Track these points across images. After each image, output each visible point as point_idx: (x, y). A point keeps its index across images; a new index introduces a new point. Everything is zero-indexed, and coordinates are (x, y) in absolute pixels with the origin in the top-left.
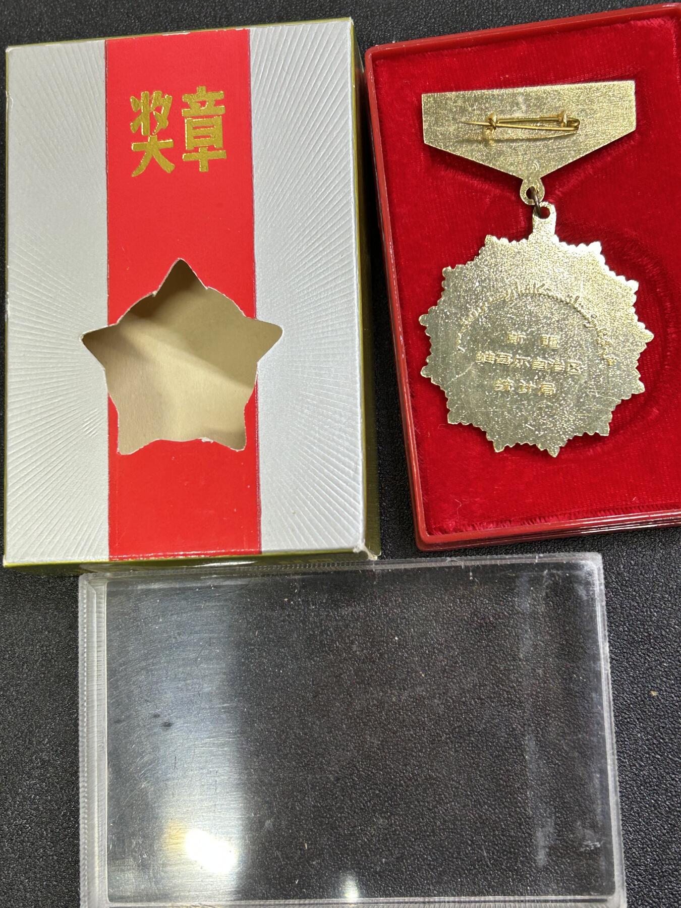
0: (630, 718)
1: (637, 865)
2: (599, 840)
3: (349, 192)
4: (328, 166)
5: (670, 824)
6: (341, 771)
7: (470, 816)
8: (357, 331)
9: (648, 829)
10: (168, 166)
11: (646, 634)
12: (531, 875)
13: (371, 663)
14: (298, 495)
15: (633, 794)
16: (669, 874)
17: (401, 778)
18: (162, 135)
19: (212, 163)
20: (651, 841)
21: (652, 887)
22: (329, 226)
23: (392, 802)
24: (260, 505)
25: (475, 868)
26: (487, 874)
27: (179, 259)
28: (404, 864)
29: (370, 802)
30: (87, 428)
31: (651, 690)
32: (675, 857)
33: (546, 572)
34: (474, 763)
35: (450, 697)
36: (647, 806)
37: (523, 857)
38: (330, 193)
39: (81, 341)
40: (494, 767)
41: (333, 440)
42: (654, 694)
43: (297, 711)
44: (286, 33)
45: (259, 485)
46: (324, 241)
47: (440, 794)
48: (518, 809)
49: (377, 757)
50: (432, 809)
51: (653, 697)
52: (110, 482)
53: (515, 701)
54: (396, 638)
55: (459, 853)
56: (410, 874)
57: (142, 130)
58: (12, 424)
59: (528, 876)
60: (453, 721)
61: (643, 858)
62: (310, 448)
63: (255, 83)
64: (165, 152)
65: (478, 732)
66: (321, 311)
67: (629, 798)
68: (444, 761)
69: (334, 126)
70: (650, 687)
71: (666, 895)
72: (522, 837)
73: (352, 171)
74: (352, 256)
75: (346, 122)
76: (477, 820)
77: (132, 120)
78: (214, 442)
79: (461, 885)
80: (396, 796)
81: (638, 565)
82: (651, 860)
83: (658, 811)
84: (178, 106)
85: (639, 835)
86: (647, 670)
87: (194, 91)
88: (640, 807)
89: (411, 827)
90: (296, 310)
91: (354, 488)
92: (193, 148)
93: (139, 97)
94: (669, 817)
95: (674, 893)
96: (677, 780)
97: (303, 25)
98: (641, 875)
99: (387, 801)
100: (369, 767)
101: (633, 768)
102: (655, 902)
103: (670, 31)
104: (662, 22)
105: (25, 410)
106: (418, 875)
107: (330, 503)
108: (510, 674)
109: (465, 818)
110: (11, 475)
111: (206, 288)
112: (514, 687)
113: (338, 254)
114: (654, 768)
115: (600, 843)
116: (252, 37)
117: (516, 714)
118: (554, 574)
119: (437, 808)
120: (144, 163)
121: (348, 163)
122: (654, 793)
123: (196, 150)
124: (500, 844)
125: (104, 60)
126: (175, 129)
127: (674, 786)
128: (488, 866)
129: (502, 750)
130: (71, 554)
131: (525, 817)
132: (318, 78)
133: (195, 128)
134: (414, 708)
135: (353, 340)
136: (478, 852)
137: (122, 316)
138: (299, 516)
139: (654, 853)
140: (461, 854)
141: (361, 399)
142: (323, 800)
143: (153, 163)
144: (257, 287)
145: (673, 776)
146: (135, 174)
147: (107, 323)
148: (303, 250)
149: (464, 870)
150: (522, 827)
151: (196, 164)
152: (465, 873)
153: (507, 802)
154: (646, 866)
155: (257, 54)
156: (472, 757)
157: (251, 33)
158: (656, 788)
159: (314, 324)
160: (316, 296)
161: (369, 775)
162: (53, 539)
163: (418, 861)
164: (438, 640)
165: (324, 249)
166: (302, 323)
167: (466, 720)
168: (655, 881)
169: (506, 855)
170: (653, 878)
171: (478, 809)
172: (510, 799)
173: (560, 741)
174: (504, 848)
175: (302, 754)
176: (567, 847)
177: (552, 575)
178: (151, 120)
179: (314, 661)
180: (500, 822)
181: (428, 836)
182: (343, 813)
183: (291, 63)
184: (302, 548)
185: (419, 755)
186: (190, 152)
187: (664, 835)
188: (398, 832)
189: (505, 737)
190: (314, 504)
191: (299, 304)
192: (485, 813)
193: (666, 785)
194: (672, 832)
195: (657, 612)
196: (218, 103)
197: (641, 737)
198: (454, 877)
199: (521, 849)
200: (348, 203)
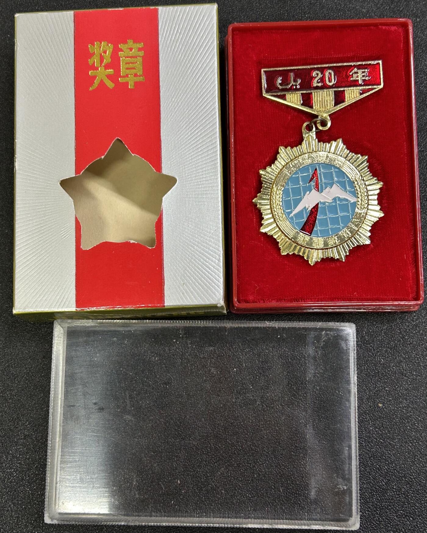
0: (366, 418)
1: (368, 502)
2: (346, 485)
3: (215, 102)
4: (203, 87)
5: (387, 479)
6: (200, 445)
7: (274, 472)
8: (220, 181)
9: (374, 482)
10: (110, 85)
11: (377, 371)
12: (307, 507)
13: (220, 383)
14: (186, 273)
15: (367, 462)
16: (386, 507)
17: (235, 450)
18: (107, 67)
19: (136, 83)
20: (376, 488)
21: (376, 515)
22: (204, 121)
23: (229, 463)
24: (164, 279)
25: (276, 502)
26: (283, 506)
27: (117, 138)
28: (235, 499)
29: (216, 463)
30: (63, 234)
31: (379, 403)
32: (389, 498)
33: (324, 332)
34: (277, 442)
35: (265, 404)
36: (375, 469)
37: (303, 496)
38: (204, 102)
39: (59, 184)
40: (288, 444)
41: (206, 243)
42: (380, 405)
43: (176, 410)
44: (179, 11)
45: (163, 267)
46: (201, 129)
47: (257, 459)
48: (301, 469)
49: (221, 437)
50: (252, 468)
51: (380, 407)
52: (76, 265)
53: (302, 407)
54: (235, 370)
55: (267, 493)
56: (238, 505)
57: (96, 64)
58: (18, 231)
59: (306, 507)
60: (266, 417)
61: (371, 498)
62: (193, 247)
63: (162, 38)
64: (109, 77)
65: (280, 424)
66: (199, 169)
67: (364, 464)
68: (260, 440)
69: (207, 64)
70: (378, 401)
71: (383, 520)
72: (303, 485)
73: (217, 90)
74: (217, 139)
75: (214, 63)
76: (278, 474)
77: (90, 58)
78: (137, 243)
79: (268, 512)
80: (232, 459)
81: (373, 332)
82: (376, 499)
83: (380, 472)
84: (116, 50)
85: (369, 485)
86: (377, 391)
87: (125, 42)
88: (370, 469)
89: (240, 478)
90: (185, 168)
91: (218, 270)
92: (125, 75)
93: (94, 45)
94: (387, 475)
95: (388, 518)
96: (392, 454)
97: (189, 6)
98: (370, 508)
99: (227, 463)
100: (216, 443)
101: (367, 447)
102: (377, 523)
103: (401, 34)
104: (397, 28)
105: (26, 224)
106: (243, 505)
107: (204, 278)
108: (299, 392)
109: (271, 473)
110: (18, 261)
111: (133, 155)
112: (301, 399)
113: (209, 137)
114: (379, 447)
115: (346, 486)
116: (160, 12)
117: (302, 414)
118: (328, 333)
119: (255, 467)
120: (97, 82)
121: (215, 85)
122: (378, 461)
123: (127, 76)
124: (291, 489)
125: (73, 23)
126: (115, 63)
127: (390, 458)
128: (283, 501)
129: (293, 435)
130: (53, 307)
131: (305, 473)
132: (198, 36)
133: (126, 63)
134: (244, 409)
135: (217, 186)
136: (278, 493)
137: (84, 170)
138: (186, 285)
139: (378, 496)
140: (268, 494)
141: (222, 220)
142: (189, 461)
143: (102, 82)
144: (162, 155)
145: (390, 452)
146: (91, 89)
147: (74, 174)
148: (189, 134)
149: (269, 503)
150: (303, 479)
151: (127, 83)
152: (270, 505)
153: (296, 465)
154: (373, 503)
155: (163, 22)
156: (276, 438)
157: (159, 10)
158: (379, 458)
159: (196, 176)
160: (197, 161)
161: (217, 447)
162: (42, 298)
163: (244, 497)
164: (259, 371)
165: (201, 134)
166: (188, 176)
167: (274, 417)
168: (377, 511)
169: (294, 495)
170: (376, 510)
171: (279, 468)
172: (297, 463)
173: (326, 431)
174: (293, 491)
175: (178, 435)
176: (329, 491)
177: (327, 335)
178: (100, 58)
179: (187, 381)
180: (291, 475)
181: (249, 483)
182: (201, 469)
183: (182, 28)
184: (188, 304)
185: (246, 437)
186: (124, 77)
187: (384, 485)
188: (232, 481)
189: (295, 428)
190: (195, 279)
191: (186, 165)
192: (282, 471)
193: (385, 457)
194: (388, 484)
195: (383, 359)
196: (140, 49)
197: (372, 429)
198: (264, 507)
199: (302, 492)
200: (214, 108)
